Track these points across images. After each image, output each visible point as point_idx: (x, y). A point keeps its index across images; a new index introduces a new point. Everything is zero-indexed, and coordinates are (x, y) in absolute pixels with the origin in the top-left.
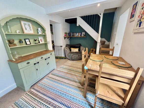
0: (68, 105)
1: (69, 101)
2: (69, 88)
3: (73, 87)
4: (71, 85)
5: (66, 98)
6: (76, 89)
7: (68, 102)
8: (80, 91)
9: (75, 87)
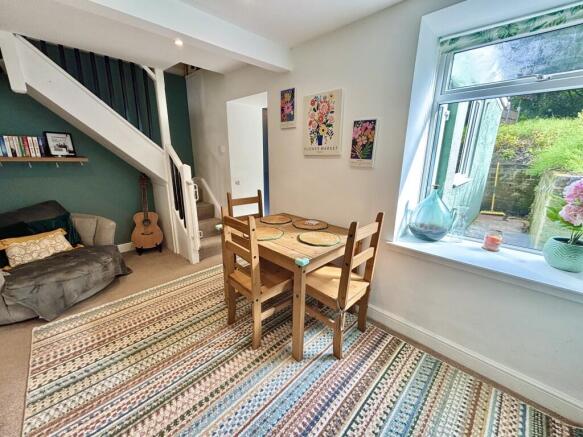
0: (305, 420)
1: (292, 412)
2: (242, 394)
3: (246, 380)
4: (232, 380)
5: (280, 423)
6: (261, 371)
7: (295, 420)
8: (276, 363)
9: (249, 370)
